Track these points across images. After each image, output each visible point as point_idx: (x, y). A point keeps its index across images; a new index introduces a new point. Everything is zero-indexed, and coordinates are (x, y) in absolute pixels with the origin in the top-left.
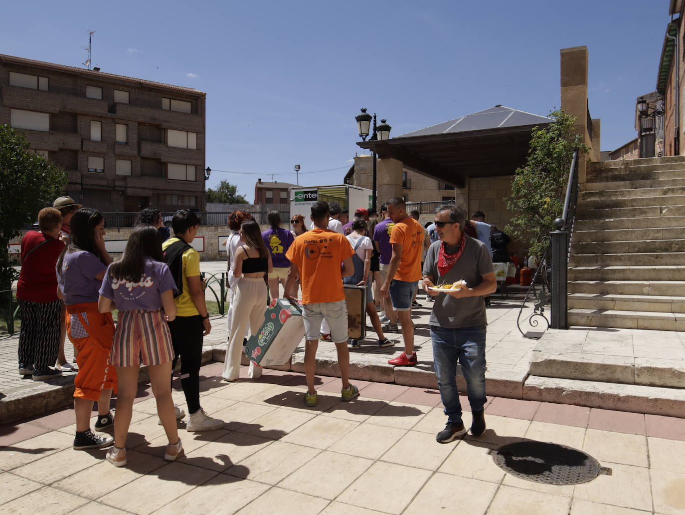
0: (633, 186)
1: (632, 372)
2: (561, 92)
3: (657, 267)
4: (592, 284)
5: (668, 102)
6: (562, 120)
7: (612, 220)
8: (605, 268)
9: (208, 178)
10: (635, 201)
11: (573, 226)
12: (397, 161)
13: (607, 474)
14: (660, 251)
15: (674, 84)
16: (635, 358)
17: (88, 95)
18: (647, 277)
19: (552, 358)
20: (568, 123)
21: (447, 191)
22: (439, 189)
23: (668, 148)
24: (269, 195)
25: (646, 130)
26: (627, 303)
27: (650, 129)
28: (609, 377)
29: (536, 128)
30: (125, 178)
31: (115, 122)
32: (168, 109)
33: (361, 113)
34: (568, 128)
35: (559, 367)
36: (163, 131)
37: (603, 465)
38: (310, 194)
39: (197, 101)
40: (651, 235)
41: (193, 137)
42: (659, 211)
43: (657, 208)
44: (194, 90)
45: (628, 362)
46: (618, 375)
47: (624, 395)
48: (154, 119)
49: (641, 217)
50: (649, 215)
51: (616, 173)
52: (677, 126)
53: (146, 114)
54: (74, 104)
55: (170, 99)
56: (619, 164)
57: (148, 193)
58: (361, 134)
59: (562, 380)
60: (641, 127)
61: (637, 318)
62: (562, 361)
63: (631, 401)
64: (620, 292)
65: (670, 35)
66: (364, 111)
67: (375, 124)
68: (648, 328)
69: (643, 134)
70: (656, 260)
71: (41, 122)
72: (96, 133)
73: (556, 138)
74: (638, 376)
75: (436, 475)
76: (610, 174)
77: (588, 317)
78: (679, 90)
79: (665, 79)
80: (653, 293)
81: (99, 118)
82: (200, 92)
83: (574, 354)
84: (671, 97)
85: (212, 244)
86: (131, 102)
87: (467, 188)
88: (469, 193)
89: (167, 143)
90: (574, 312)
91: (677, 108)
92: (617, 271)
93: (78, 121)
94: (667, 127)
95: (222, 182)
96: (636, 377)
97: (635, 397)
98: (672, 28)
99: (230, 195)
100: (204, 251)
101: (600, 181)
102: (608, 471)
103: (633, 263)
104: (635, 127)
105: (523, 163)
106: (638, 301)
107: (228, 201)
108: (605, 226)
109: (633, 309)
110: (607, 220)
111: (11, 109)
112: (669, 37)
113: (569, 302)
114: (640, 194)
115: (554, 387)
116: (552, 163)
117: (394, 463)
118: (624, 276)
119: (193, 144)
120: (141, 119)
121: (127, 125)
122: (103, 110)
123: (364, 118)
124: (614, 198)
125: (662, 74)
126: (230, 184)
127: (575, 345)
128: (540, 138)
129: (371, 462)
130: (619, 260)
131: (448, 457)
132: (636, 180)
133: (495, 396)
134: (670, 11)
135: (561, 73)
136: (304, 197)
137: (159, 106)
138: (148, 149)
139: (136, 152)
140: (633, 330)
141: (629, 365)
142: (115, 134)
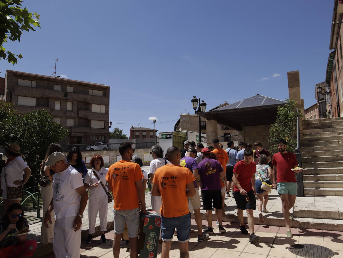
0: (325, 131)
1: (338, 214)
2: (289, 90)
3: (341, 168)
4: (312, 176)
5: (332, 88)
6: (291, 103)
7: (317, 147)
8: (317, 169)
9: (111, 127)
10: (326, 138)
11: (300, 150)
12: (215, 121)
13: (337, 255)
14: (341, 161)
15: (334, 80)
16: (338, 208)
17: (55, 89)
18: (337, 173)
19: (303, 209)
20: (293, 104)
21: (226, 130)
22: (222, 129)
23: (333, 109)
24: (137, 134)
25: (321, 100)
26: (330, 184)
27: (323, 99)
28: (329, 217)
29: (279, 106)
30: (70, 128)
31: (67, 101)
32: (92, 94)
33: (193, 98)
34: (294, 106)
35: (306, 213)
36: (89, 105)
37: (335, 251)
38: (169, 135)
39: (105, 90)
40: (336, 153)
41: (103, 108)
42: (338, 142)
43: (337, 141)
44: (104, 85)
45: (336, 210)
46: (333, 216)
47: (337, 224)
48: (86, 99)
49: (330, 145)
50: (333, 144)
51: (316, 125)
52: (338, 100)
53: (81, 97)
54: (48, 94)
55: (93, 90)
56: (316, 121)
57: (82, 135)
58: (194, 107)
59: (308, 218)
60: (318, 98)
61: (335, 191)
62: (308, 210)
63: (340, 227)
64: (325, 179)
65: (331, 59)
66: (195, 97)
67: (199, 103)
68: (340, 195)
69: (320, 101)
70: (340, 165)
71: (32, 102)
72: (57, 106)
73: (289, 111)
74: (341, 216)
75: (268, 257)
76: (313, 125)
77: (313, 191)
78: (337, 83)
79: (329, 77)
80: (340, 180)
81: (59, 99)
82: (107, 86)
83: (311, 208)
84: (333, 85)
85: (114, 159)
86: (75, 92)
87: (243, 131)
88: (244, 134)
89: (91, 110)
90: (306, 189)
91: (337, 91)
92: (323, 170)
93: (49, 101)
94: (332, 99)
95: (115, 129)
96: (340, 216)
97: (341, 225)
98: (331, 56)
99: (119, 134)
100: (110, 163)
101: (309, 129)
102: (337, 254)
103: (329, 166)
104: (316, 98)
105: (274, 122)
106: (334, 184)
107: (118, 137)
108: (314, 150)
109: (332, 187)
110: (315, 147)
111: (18, 96)
112: (330, 59)
113: (304, 184)
114: (327, 135)
115: (306, 222)
116: (288, 122)
117: (250, 253)
118: (326, 172)
119: (103, 111)
120: (79, 100)
121: (72, 102)
122: (61, 96)
123: (195, 100)
124: (316, 137)
125: (328, 75)
126: (119, 129)
127: (311, 204)
128: (281, 111)
129: (240, 253)
130: (322, 165)
131: (270, 250)
132: (325, 128)
133: (280, 227)
134: (330, 48)
135: (288, 82)
136: (166, 137)
137: (87, 93)
138: (82, 114)
139: (76, 115)
140: (334, 196)
141: (337, 211)
142: (67, 107)
